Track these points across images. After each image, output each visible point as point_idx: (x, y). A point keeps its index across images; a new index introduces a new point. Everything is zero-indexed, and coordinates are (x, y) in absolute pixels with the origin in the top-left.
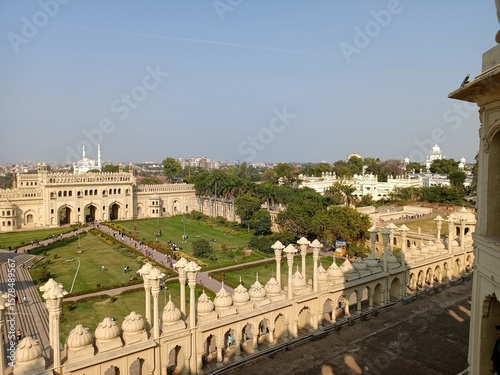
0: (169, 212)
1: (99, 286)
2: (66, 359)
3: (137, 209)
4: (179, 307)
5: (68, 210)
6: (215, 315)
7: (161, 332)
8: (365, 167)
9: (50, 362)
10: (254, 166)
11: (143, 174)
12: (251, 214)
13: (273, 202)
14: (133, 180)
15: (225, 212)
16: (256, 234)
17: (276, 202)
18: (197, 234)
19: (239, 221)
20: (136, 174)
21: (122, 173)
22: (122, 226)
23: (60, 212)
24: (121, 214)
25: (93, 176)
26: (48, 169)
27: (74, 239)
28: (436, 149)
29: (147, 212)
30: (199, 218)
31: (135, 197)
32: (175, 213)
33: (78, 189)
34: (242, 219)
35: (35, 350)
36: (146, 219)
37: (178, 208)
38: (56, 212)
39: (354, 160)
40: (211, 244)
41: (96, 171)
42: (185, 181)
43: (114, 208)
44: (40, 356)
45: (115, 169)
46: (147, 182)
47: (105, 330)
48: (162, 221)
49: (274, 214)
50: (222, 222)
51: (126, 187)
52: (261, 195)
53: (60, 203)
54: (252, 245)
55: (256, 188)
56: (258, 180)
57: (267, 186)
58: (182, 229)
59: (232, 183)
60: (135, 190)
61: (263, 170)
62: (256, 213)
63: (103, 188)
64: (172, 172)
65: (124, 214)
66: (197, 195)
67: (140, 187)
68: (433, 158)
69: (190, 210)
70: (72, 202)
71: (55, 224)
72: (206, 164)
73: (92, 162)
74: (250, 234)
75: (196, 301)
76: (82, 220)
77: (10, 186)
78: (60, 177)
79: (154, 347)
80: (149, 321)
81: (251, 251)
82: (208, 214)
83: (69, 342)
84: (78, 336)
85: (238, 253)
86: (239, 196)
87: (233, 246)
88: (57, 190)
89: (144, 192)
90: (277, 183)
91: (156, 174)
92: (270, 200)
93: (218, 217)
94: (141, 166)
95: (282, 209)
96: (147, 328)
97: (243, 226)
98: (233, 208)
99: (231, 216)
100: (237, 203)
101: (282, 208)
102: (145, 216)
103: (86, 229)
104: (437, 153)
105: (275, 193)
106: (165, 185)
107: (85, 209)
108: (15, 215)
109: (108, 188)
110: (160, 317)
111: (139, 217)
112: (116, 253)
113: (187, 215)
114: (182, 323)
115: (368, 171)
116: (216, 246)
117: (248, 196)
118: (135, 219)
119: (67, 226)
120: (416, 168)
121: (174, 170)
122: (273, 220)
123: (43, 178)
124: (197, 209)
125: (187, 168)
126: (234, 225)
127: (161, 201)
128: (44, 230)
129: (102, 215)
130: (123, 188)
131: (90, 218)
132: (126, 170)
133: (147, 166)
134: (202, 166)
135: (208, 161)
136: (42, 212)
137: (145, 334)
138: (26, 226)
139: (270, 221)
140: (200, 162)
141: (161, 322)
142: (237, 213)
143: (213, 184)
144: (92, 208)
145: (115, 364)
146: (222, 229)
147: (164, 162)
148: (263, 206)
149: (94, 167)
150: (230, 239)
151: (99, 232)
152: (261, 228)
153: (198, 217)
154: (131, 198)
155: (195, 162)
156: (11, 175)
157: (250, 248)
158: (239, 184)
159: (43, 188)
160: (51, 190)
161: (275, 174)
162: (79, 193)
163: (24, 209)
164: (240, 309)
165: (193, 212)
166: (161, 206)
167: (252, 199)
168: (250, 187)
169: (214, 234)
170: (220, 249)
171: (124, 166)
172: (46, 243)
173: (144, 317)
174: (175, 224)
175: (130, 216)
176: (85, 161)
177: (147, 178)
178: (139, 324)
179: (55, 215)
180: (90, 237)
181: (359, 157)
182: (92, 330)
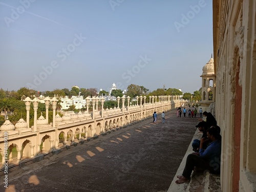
8: (80, 93)
28: (114, 85)
39: (74, 89)
68: (113, 89)
104: (114, 87)
115: (81, 94)
120: (104, 93)
181: (77, 87)
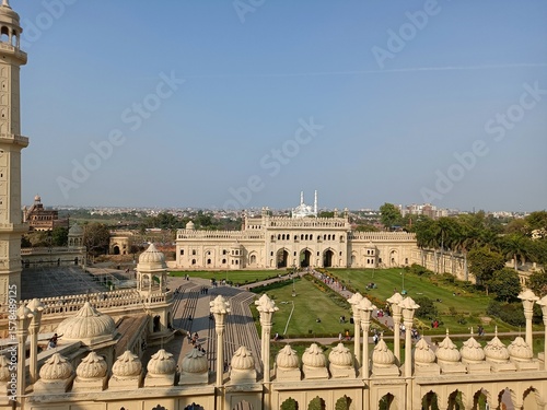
0: (386, 263)
1: (310, 332)
2: (274, 377)
3: (351, 257)
4: (392, 349)
5: (285, 254)
6: (436, 368)
7: (370, 373)
9: (260, 377)
10: (495, 215)
11: (359, 222)
12: (491, 272)
13: (523, 260)
14: (347, 226)
15: (454, 268)
16: (498, 299)
17: (527, 260)
18: (419, 290)
19: (473, 281)
20: (351, 221)
21: (336, 219)
22: (335, 274)
23: (279, 256)
24: (335, 262)
25: (309, 220)
26: (271, 214)
27: (289, 283)
29: (362, 261)
30: (421, 273)
31: (349, 245)
32: (392, 265)
33: (295, 233)
34: (478, 278)
35: (249, 360)
36: (361, 269)
37: (396, 260)
38: (275, 254)
40: (435, 304)
41: (312, 216)
42: (404, 230)
43: (328, 254)
44: (252, 367)
45: (331, 215)
46: (363, 229)
47: (312, 355)
48: (377, 272)
49: (524, 276)
50: (451, 280)
51: (341, 233)
52: (505, 250)
53: (278, 246)
54: (492, 312)
55: (499, 241)
56: (502, 231)
57: (514, 238)
58: (400, 284)
59: (465, 233)
60: (350, 237)
61: (507, 220)
62: (497, 273)
63: (318, 233)
64: (390, 219)
65: (338, 261)
66: (419, 246)
67: (355, 234)
69: (410, 263)
70: (290, 246)
71: (274, 266)
72: (431, 212)
73: (309, 208)
74: (489, 298)
75: (413, 347)
76: (298, 264)
77: (240, 229)
78: (280, 222)
79: (363, 388)
80: (358, 358)
81: (489, 319)
82: (432, 269)
83: (278, 361)
84: (286, 355)
85: (472, 320)
86: (473, 251)
87: (465, 310)
88: (277, 233)
89: (359, 240)
90: (530, 235)
91: (372, 222)
92: (519, 257)
93: (445, 274)
94: (357, 213)
95: (538, 270)
96: (356, 365)
97: (479, 287)
98: (465, 263)
99: (462, 273)
100: (471, 258)
101: (536, 268)
102: (360, 266)
103: (301, 274)
105: (525, 249)
106: (382, 233)
107: (301, 254)
108: (242, 255)
109: (323, 234)
110: (370, 357)
111: (353, 266)
112: (329, 301)
113: (407, 269)
114: (395, 370)
116: (442, 308)
117: (487, 250)
118: (348, 267)
119: (284, 269)
121: (393, 217)
122: (523, 284)
123: (265, 221)
124: (419, 263)
125: (407, 215)
126: (466, 285)
127: (378, 251)
128: (264, 271)
129: (316, 261)
130: (338, 234)
131: (305, 263)
132: (342, 216)
133: (363, 213)
134: (425, 214)
135: (434, 208)
136: (264, 253)
137: (353, 370)
138: (250, 266)
139: (518, 285)
140: (424, 209)
141: (371, 362)
142: (471, 270)
143: (439, 235)
144: (307, 253)
145: (321, 394)
146: (450, 288)
147: (382, 208)
148: (507, 264)
149: (310, 213)
150: (461, 302)
151: (313, 278)
152: (505, 292)
153: (420, 271)
154: (345, 245)
155: (418, 210)
156: (241, 219)
157: (488, 314)
158: (473, 235)
159: (265, 231)
160: (272, 233)
161: (527, 226)
162: (296, 237)
163: (249, 249)
164: (471, 368)
165: (414, 265)
166: (377, 256)
167: (493, 254)
168: (490, 239)
169: (440, 294)
170: (447, 311)
171: (340, 213)
172: (265, 283)
173: (352, 352)
174: (393, 277)
175: (343, 265)
176: (303, 207)
177: (362, 224)
178: (346, 358)
179: (274, 257)
180: (304, 282)
182: (300, 354)
